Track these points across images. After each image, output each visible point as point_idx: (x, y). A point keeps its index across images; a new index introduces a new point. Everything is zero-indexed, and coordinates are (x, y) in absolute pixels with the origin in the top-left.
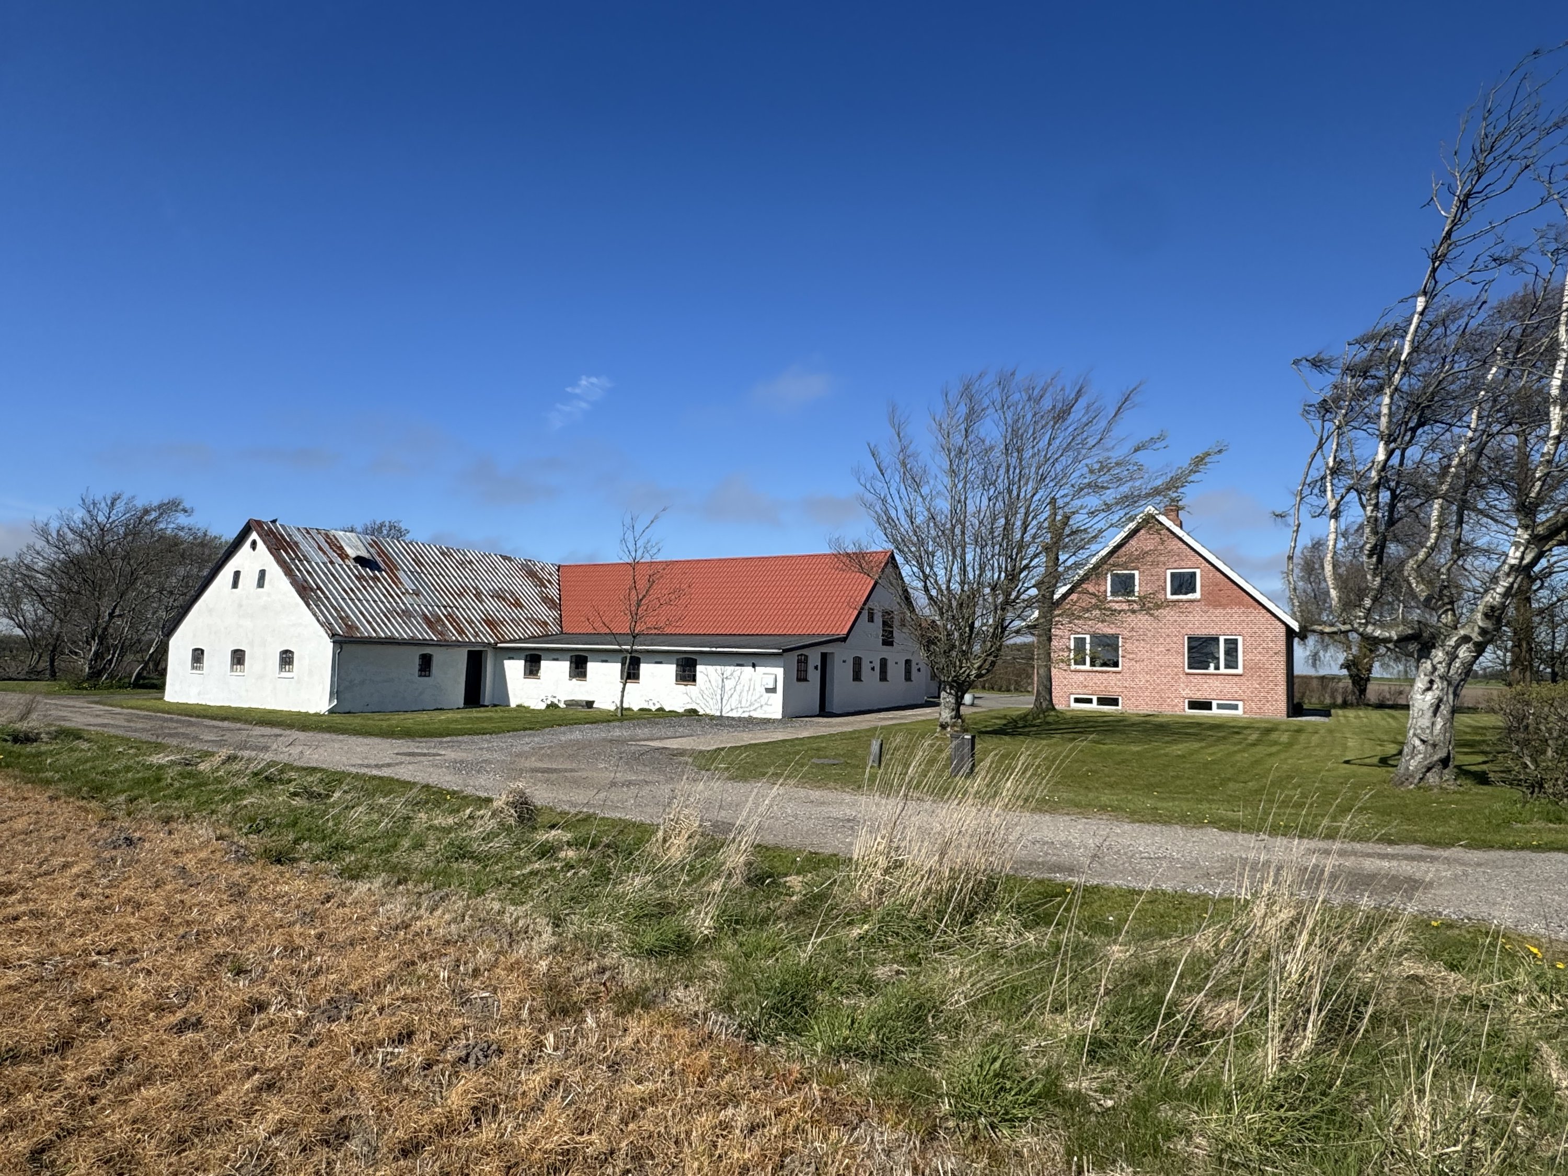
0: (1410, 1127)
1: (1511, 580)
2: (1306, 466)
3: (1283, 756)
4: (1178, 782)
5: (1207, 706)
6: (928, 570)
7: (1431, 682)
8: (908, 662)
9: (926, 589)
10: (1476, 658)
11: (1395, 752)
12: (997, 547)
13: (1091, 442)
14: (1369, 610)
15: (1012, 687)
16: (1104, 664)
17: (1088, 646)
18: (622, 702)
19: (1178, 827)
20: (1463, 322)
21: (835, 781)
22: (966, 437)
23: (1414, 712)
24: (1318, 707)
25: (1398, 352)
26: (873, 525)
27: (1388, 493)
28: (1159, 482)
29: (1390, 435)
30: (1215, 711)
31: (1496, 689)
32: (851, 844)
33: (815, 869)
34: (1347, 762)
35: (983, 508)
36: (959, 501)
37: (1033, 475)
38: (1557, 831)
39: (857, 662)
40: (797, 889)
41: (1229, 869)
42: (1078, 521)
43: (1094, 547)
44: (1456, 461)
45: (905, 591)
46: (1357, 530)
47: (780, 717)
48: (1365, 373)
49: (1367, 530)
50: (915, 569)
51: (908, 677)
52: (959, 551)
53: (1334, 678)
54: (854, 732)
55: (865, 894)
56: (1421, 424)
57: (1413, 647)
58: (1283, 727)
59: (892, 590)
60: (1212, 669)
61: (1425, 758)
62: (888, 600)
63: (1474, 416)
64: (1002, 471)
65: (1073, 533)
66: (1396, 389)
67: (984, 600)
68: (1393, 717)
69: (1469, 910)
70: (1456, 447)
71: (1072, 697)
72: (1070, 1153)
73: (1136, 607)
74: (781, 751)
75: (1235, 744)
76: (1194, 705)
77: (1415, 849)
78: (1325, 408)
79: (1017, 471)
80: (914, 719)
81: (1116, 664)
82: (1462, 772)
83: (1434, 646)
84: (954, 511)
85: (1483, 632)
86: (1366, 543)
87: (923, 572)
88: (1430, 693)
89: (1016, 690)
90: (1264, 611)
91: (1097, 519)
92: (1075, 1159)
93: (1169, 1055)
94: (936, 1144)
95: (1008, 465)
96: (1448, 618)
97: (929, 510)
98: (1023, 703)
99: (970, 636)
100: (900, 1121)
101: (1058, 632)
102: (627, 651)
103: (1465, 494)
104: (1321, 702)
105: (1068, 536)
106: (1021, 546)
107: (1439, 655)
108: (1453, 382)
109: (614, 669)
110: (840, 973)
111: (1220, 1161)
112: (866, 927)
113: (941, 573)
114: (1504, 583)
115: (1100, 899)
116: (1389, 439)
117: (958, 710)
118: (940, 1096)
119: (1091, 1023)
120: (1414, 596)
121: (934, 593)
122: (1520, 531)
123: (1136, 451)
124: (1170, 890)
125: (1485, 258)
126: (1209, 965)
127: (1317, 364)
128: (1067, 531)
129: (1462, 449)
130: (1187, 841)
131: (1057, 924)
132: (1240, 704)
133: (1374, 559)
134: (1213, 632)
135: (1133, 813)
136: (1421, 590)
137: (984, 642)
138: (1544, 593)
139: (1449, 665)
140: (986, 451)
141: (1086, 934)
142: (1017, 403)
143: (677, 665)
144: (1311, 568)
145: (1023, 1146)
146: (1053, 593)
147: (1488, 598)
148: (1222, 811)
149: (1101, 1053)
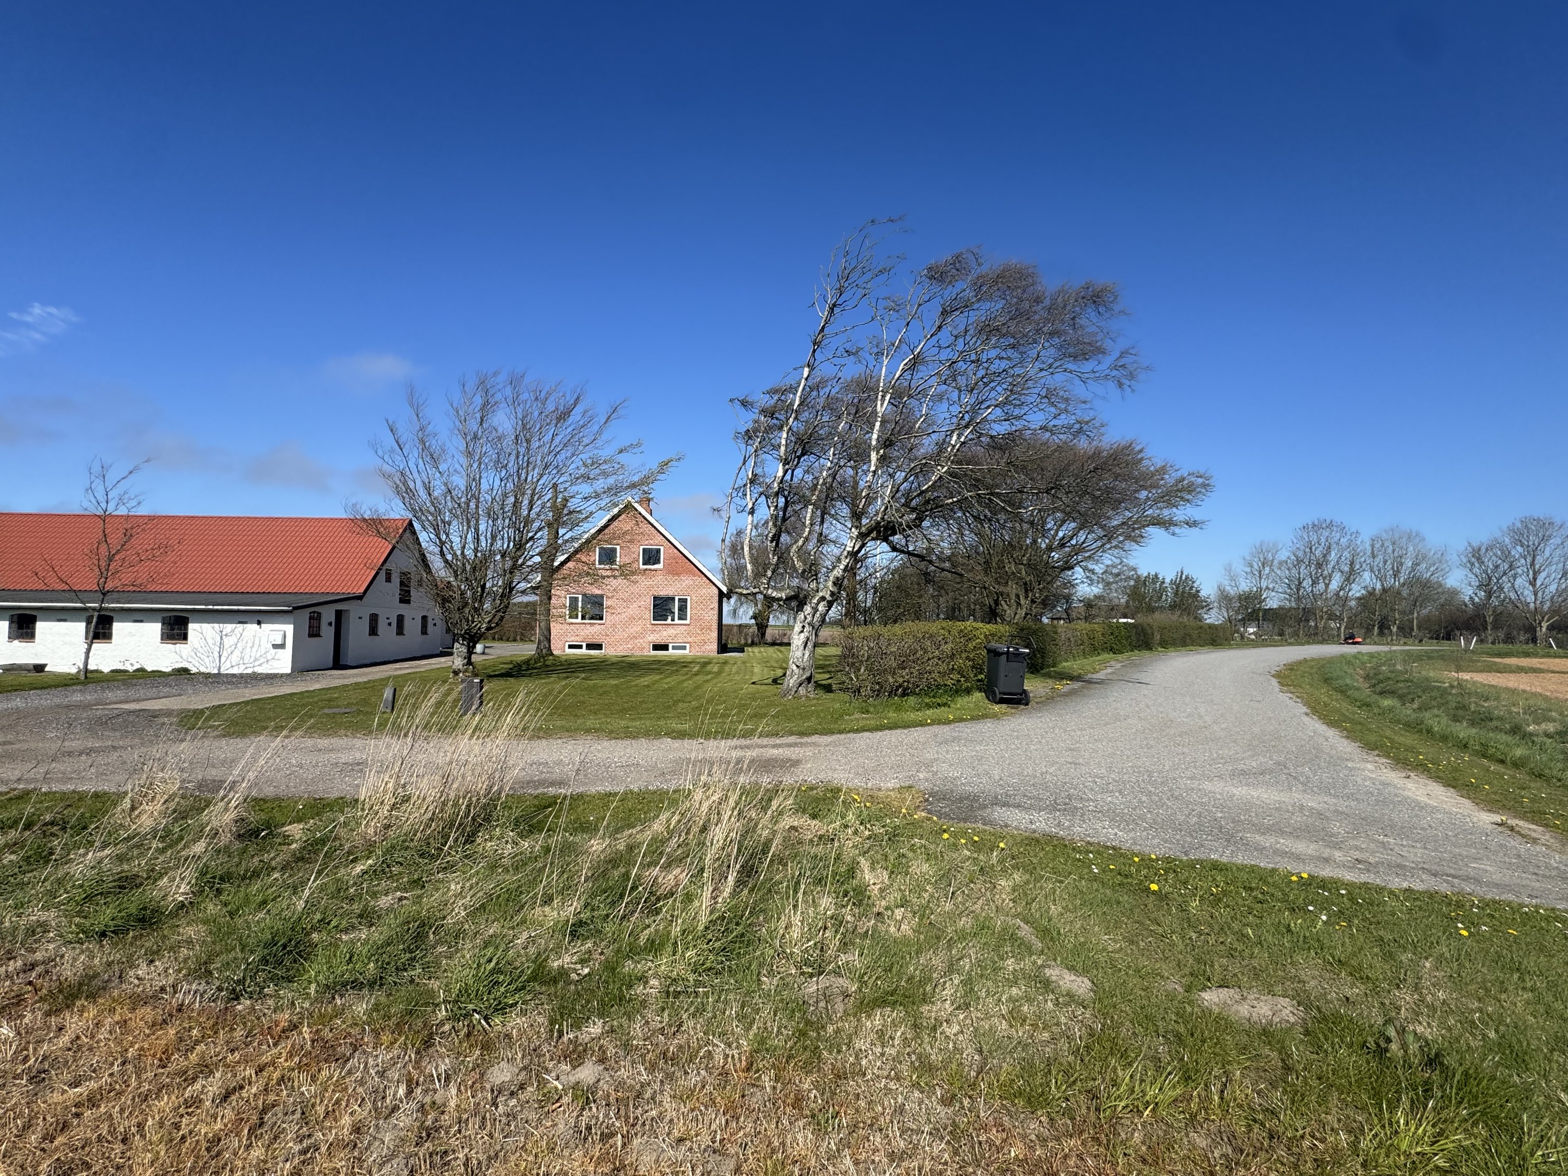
0: (789, 933)
1: (847, 561)
2: (735, 475)
3: (714, 681)
4: (644, 706)
5: (665, 647)
6: (444, 537)
7: (803, 627)
8: (424, 618)
9: (442, 554)
10: (828, 611)
11: (781, 674)
12: (507, 521)
13: (586, 441)
14: (770, 578)
15: (518, 638)
16: (592, 618)
17: (580, 604)
18: (86, 663)
19: (643, 740)
20: (827, 390)
21: (346, 728)
22: (481, 424)
23: (793, 647)
24: (736, 646)
25: (792, 404)
26: (391, 493)
27: (783, 500)
28: (636, 479)
29: (786, 459)
30: (671, 651)
31: (837, 631)
32: (358, 786)
33: (318, 814)
34: (754, 683)
35: (496, 487)
36: (474, 480)
37: (539, 462)
38: (867, 719)
39: (374, 619)
40: (297, 837)
41: (678, 767)
42: (572, 504)
43: (586, 525)
44: (821, 481)
45: (423, 555)
46: (763, 525)
47: (289, 671)
48: (773, 414)
49: (771, 524)
50: (432, 536)
51: (424, 631)
52: (472, 523)
53: (747, 626)
54: (369, 681)
55: (371, 831)
56: (803, 454)
57: (794, 604)
58: (715, 661)
59: (409, 553)
60: (669, 621)
61: (798, 678)
62: (405, 562)
63: (831, 453)
64: (513, 458)
65: (570, 513)
66: (790, 429)
67: (495, 565)
68: (781, 651)
69: (822, 776)
70: (821, 473)
71: (567, 644)
72: (552, 1022)
73: (617, 573)
74: (288, 704)
75: (684, 675)
76: (657, 647)
77: (792, 739)
78: (748, 436)
79: (526, 458)
80: (429, 667)
81: (601, 618)
82: (818, 685)
83: (805, 604)
84: (469, 488)
85: (832, 594)
86: (769, 532)
87: (440, 539)
88: (802, 635)
89: (522, 640)
90: (705, 579)
91: (589, 503)
92: (557, 1026)
93: (633, 919)
94: (431, 1050)
95: (518, 453)
96: (813, 585)
97: (446, 484)
98: (526, 650)
99: (482, 595)
100: (396, 1040)
101: (558, 593)
102: (94, 609)
103: (825, 503)
104: (739, 643)
105: (567, 514)
106: (528, 521)
107: (808, 609)
108: (822, 428)
109: (77, 629)
110: (341, 911)
111: (668, 993)
112: (370, 862)
113: (456, 540)
114: (844, 562)
115: (583, 804)
116: (786, 462)
117: (469, 658)
118: (437, 1005)
119: (571, 909)
120: (794, 569)
121: (449, 557)
122: (853, 530)
123: (621, 452)
124: (636, 790)
125: (841, 349)
126: (663, 842)
127: (745, 404)
128: (565, 512)
129: (825, 474)
130: (649, 750)
131: (548, 830)
132: (688, 645)
133: (774, 544)
134: (671, 594)
135: (611, 732)
136: (799, 565)
137: (494, 600)
138: (863, 569)
139: (813, 616)
140: (499, 438)
141: (571, 834)
142: (526, 401)
143: (163, 624)
144: (736, 550)
145: (513, 1028)
146: (553, 560)
147: (835, 572)
148: (675, 725)
149: (581, 930)
